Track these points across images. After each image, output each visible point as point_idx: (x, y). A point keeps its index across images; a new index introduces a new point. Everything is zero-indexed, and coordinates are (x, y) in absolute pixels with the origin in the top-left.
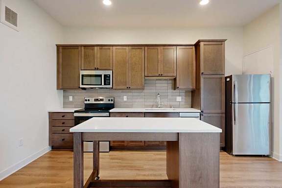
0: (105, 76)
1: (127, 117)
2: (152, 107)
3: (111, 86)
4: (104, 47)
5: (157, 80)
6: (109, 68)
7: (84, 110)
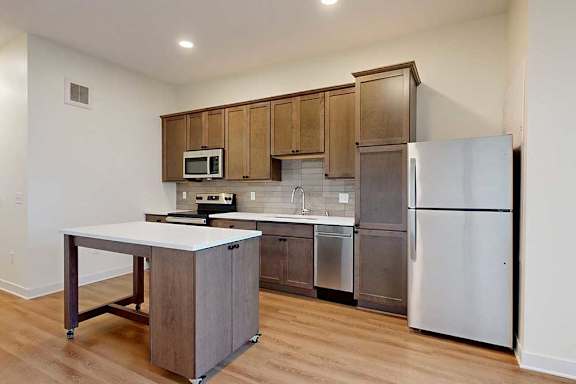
0: (212, 158)
1: (231, 227)
2: (295, 214)
3: (220, 175)
4: (214, 112)
5: (304, 160)
6: (218, 146)
7: (196, 213)
